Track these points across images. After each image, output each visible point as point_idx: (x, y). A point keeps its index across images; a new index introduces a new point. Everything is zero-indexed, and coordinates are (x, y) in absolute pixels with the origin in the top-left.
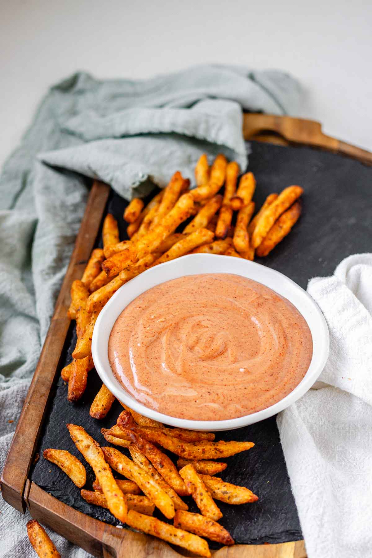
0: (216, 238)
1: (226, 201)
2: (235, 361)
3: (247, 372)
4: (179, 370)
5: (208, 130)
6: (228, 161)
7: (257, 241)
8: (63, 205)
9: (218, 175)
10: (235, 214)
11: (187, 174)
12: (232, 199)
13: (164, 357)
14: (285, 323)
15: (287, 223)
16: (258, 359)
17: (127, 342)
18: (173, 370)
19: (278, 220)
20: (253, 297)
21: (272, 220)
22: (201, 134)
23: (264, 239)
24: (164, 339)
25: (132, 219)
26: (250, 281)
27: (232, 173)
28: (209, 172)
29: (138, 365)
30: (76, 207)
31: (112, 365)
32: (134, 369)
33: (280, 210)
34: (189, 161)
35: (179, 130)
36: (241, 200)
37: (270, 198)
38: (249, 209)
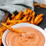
0: (28, 21)
1: (30, 15)
2: (30, 42)
3: (32, 44)
4: (19, 43)
5: (27, 4)
6: (30, 9)
7: (35, 22)
8: (1, 16)
9: (28, 12)
10: (31, 17)
11: (23, 11)
12: (31, 15)
13: (16, 41)
14: (40, 36)
15: (41, 20)
16: (35, 42)
17: (9, 38)
18: (18, 43)
19: (39, 19)
20: (34, 31)
21: (38, 19)
22: (26, 4)
23: (36, 22)
24: (16, 37)
25: (13, 18)
26: (33, 28)
27: (31, 11)
28: (27, 11)
29: (11, 42)
30: (3, 16)
31: (6, 42)
32: (10, 43)
33: (39, 18)
34: (24, 9)
35: (22, 4)
36: (32, 15)
37: (38, 15)
38: (34, 17)
